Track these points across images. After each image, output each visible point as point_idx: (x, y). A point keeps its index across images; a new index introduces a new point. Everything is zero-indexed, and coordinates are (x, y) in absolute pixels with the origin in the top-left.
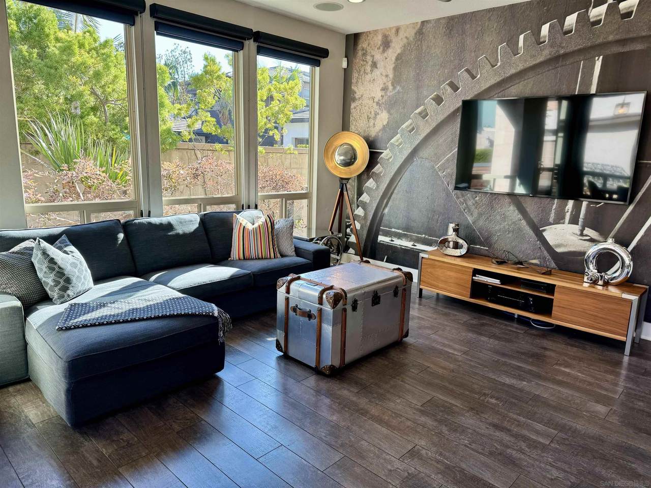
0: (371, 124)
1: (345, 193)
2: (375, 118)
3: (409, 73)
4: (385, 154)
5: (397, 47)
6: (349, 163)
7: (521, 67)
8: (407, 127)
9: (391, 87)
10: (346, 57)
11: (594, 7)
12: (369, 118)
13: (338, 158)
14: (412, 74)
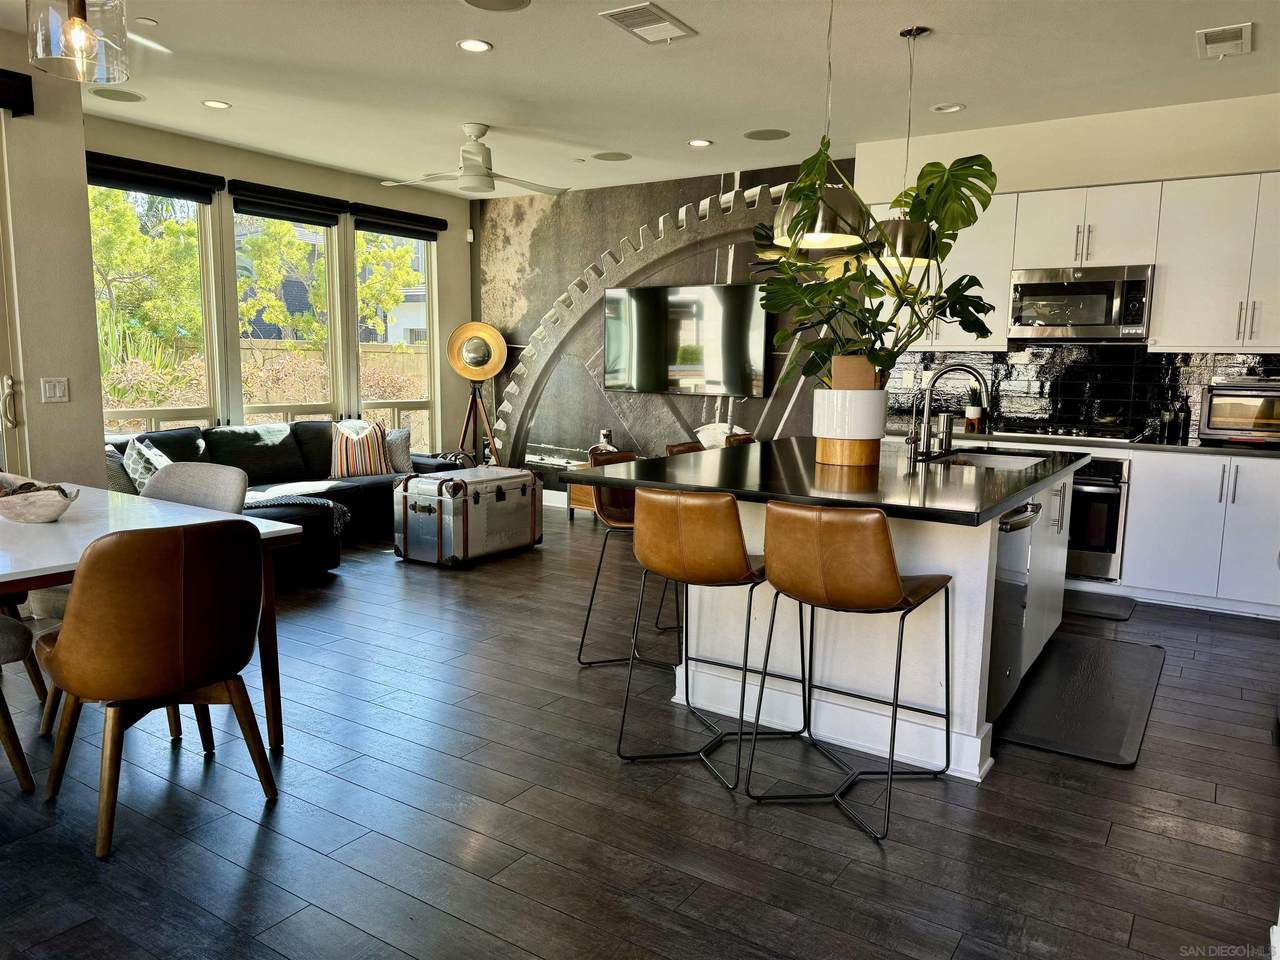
0: (508, 313)
1: (479, 400)
2: (512, 306)
3: (548, 253)
4: (527, 351)
5: (532, 221)
6: (482, 361)
7: (662, 252)
8: (551, 317)
9: (528, 269)
10: (471, 228)
11: (723, 193)
12: (504, 305)
13: (468, 356)
14: (552, 254)
